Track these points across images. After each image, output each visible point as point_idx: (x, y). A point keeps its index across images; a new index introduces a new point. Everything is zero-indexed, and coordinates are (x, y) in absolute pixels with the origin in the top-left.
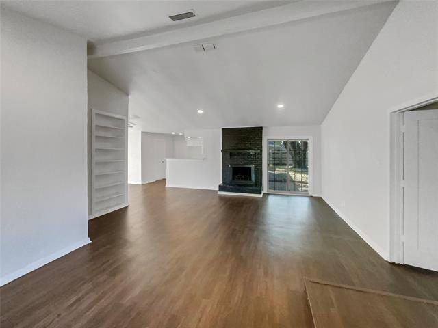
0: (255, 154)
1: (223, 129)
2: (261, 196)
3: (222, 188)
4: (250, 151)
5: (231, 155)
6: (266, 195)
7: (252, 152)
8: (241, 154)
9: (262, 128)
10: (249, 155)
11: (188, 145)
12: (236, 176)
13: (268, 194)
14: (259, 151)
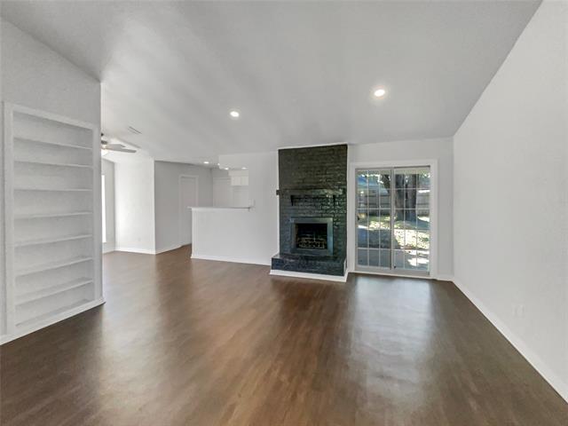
0: (334, 197)
1: (280, 151)
2: (343, 279)
3: (277, 264)
4: (326, 191)
5: (293, 199)
6: (354, 277)
7: (329, 193)
8: (309, 197)
9: (346, 146)
10: (323, 198)
11: (233, 184)
12: (304, 240)
13: (357, 275)
14: (340, 192)
